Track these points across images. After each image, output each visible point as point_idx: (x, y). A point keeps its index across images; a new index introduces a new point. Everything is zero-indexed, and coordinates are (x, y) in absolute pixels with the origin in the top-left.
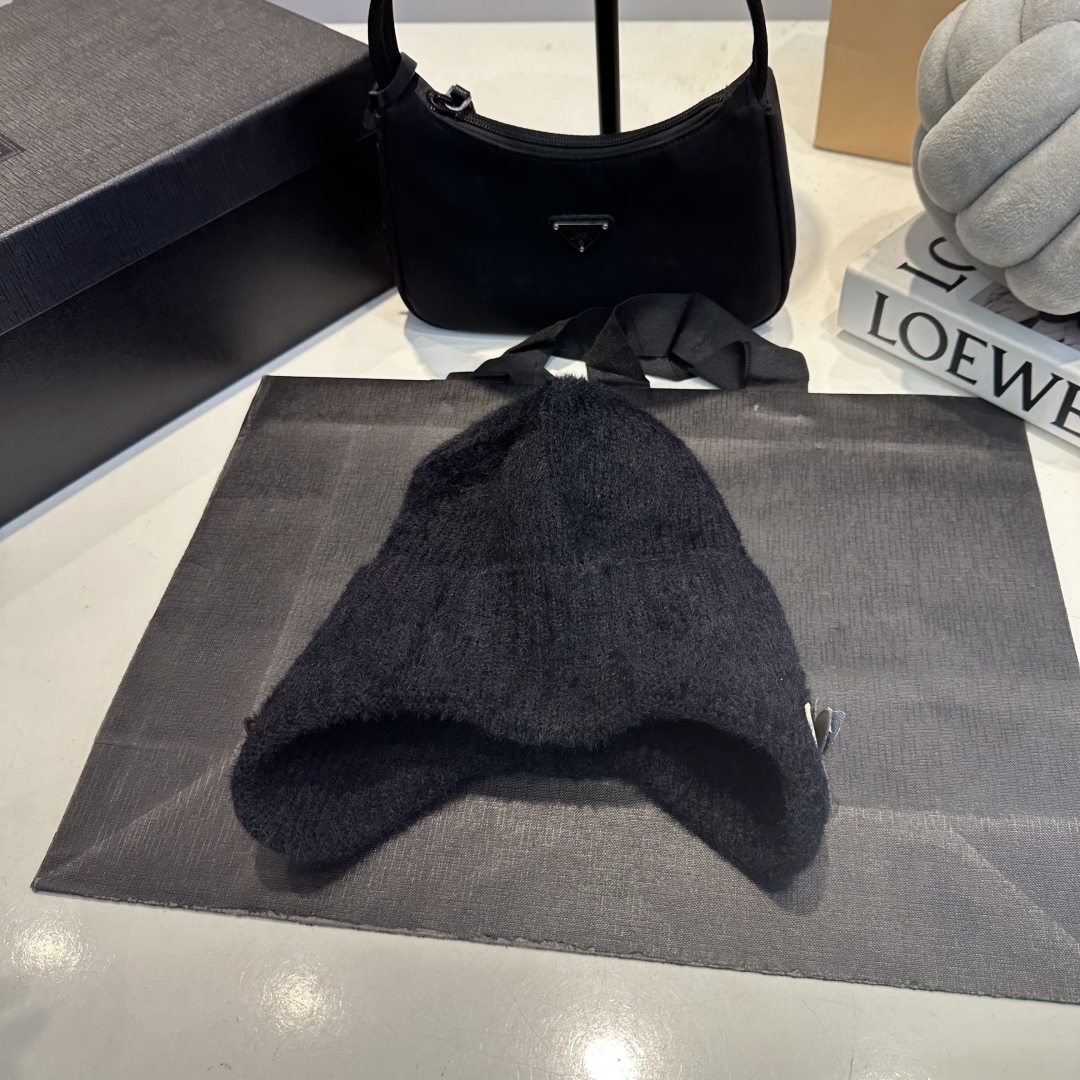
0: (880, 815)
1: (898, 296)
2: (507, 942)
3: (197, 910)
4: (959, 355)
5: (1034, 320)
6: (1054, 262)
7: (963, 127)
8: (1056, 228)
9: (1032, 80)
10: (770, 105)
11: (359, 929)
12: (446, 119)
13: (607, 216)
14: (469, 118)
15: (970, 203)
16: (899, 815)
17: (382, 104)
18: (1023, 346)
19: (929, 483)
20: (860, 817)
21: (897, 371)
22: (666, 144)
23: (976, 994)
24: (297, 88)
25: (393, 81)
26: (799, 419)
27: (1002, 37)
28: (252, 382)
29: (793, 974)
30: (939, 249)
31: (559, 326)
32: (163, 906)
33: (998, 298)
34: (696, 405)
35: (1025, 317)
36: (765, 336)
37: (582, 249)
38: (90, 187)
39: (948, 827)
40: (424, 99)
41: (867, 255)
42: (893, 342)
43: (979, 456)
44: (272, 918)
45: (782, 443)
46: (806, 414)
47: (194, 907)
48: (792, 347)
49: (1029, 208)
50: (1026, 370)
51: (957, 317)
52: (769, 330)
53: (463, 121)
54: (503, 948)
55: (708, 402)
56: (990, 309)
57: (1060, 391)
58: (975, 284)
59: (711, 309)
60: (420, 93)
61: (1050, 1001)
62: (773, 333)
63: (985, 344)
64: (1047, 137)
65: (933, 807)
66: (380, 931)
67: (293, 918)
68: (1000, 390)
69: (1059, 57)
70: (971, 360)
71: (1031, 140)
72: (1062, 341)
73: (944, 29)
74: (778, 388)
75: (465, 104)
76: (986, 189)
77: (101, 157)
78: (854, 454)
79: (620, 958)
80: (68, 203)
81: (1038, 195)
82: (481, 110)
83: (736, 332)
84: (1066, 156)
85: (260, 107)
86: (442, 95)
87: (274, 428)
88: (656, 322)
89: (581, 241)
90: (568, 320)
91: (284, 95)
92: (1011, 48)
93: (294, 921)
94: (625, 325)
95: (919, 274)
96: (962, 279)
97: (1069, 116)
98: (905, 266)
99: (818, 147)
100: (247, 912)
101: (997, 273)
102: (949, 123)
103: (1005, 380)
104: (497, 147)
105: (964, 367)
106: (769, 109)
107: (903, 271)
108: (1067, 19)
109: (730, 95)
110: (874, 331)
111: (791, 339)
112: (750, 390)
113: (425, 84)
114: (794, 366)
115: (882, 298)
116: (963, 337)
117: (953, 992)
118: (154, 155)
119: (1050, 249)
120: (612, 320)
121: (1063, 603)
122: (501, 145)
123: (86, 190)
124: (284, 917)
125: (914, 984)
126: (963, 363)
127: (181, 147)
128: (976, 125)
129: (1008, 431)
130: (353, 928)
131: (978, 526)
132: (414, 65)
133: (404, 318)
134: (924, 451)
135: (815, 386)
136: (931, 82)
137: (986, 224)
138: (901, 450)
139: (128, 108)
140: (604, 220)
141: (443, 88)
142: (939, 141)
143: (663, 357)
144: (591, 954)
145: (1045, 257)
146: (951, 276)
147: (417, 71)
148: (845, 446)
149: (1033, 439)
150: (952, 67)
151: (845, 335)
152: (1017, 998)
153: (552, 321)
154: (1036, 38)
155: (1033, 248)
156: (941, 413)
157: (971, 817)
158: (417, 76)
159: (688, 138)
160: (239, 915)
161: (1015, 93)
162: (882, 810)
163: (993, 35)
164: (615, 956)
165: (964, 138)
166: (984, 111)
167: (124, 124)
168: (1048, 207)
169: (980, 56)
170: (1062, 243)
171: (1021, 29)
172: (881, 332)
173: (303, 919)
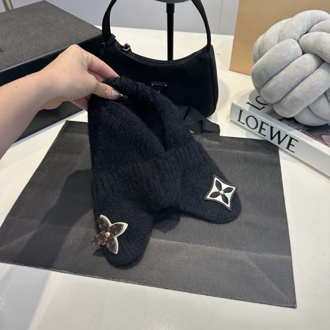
0: (227, 251)
1: (246, 111)
2: (118, 280)
3: (30, 267)
4: (261, 128)
5: (282, 119)
6: (285, 103)
7: (262, 65)
8: (286, 94)
9: (280, 53)
10: (211, 55)
11: (76, 275)
12: (123, 52)
13: (166, 83)
14: (130, 53)
15: (264, 86)
16: (232, 251)
17: (105, 46)
18: (279, 126)
19: (250, 162)
20: (221, 251)
21: (245, 132)
22: (183, 64)
23: (249, 301)
25: (108, 41)
26: (217, 143)
27: (273, 42)
28: (63, 122)
29: (198, 293)
30: (258, 99)
32: (20, 265)
33: (273, 113)
35: (280, 118)
36: (210, 120)
38: (21, 63)
39: (245, 255)
40: (117, 46)
41: (238, 99)
42: (244, 124)
43: (265, 156)
44: (51, 270)
45: (211, 149)
46: (218, 141)
48: (217, 123)
49: (278, 87)
50: (279, 133)
51: (261, 118)
52: (211, 118)
53: (128, 53)
54: (117, 282)
56: (270, 116)
57: (288, 139)
58: (267, 109)
59: (195, 112)
60: (116, 45)
61: (269, 304)
62: (212, 119)
63: (268, 125)
64: (284, 69)
65: (242, 249)
66: (82, 275)
67: (57, 270)
68: (272, 138)
69: (287, 48)
70: (264, 129)
71: (279, 69)
72: (289, 125)
73: (260, 39)
74: (211, 134)
75: (128, 49)
76: (268, 82)
77: (25, 55)
78: (230, 153)
79: (150, 286)
80: (14, 66)
81: (281, 84)
82: (133, 51)
83: (201, 118)
84: (288, 74)
86: (122, 46)
87: (68, 135)
89: (159, 89)
92: (275, 45)
93: (58, 271)
95: (252, 105)
96: (264, 107)
97: (290, 64)
98: (248, 103)
99: (230, 70)
100: (44, 268)
101: (272, 105)
102: (258, 63)
103: (273, 136)
104: (137, 61)
106: (211, 56)
107: (248, 104)
108: (290, 38)
109: (200, 52)
110: (239, 120)
111: (217, 121)
112: (204, 134)
113: (118, 42)
114: (216, 128)
115: (241, 111)
116: (262, 123)
117: (242, 301)
118: (40, 55)
119: (284, 99)
121: (284, 197)
122: (138, 61)
123: (19, 63)
124: (55, 270)
126: (262, 130)
127: (48, 54)
128: (265, 64)
129: (274, 150)
130: (74, 274)
131: (262, 175)
132: (115, 37)
134: (249, 153)
135: (222, 134)
136: (256, 52)
137: (267, 91)
138: (243, 153)
139: (34, 42)
141: (123, 44)
142: (256, 68)
144: (141, 285)
145: (283, 101)
146: (260, 106)
147: (116, 39)
148: (229, 151)
149: (281, 153)
150: (261, 49)
151: (232, 121)
152: (260, 303)
154: (282, 42)
155: (280, 98)
156: (256, 144)
157: (252, 253)
158: (116, 40)
159: (189, 63)
160: (42, 269)
161: (275, 56)
162: (227, 249)
163: (271, 41)
164: (148, 286)
165: (262, 68)
166: (267, 61)
167: (33, 47)
168: (283, 87)
169: (267, 46)
170: (287, 97)
171: (279, 39)
172: (241, 121)
173: (60, 271)
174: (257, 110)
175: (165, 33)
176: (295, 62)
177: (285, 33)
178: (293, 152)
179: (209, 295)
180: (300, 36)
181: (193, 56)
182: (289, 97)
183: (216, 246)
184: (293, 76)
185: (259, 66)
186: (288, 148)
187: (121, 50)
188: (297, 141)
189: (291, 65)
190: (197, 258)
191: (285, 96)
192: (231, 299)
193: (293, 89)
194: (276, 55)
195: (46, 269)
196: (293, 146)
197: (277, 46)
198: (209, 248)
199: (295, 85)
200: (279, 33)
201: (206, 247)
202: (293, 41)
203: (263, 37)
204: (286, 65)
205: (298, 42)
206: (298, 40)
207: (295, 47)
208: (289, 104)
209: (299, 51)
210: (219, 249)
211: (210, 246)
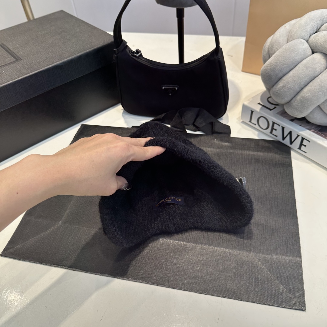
0: (236, 252)
1: (256, 111)
2: (127, 279)
3: (44, 264)
4: (273, 128)
5: (293, 119)
6: (295, 103)
7: (270, 65)
8: (295, 94)
9: (288, 53)
11: (87, 273)
12: (134, 58)
14: (141, 58)
15: (273, 86)
16: (241, 252)
17: (117, 52)
18: (290, 126)
19: (261, 163)
20: (230, 252)
21: (257, 132)
22: (192, 67)
23: (256, 303)
24: (96, 47)
25: (120, 47)
26: (227, 144)
27: (282, 42)
28: (78, 126)
29: (205, 293)
30: (270, 100)
31: (163, 115)
32: (35, 263)
33: (284, 114)
34: (199, 138)
35: (291, 119)
36: (221, 121)
37: (170, 94)
38: (37, 70)
39: (254, 256)
40: (128, 52)
41: (249, 100)
42: (255, 124)
43: (277, 157)
44: (64, 268)
45: (221, 150)
46: (229, 142)
47: (43, 263)
48: (228, 124)
49: (288, 88)
50: (290, 133)
51: (272, 117)
52: (222, 119)
53: (139, 59)
54: (126, 281)
55: (202, 137)
56: (282, 116)
57: (299, 139)
58: (278, 109)
59: (205, 113)
60: (128, 50)
61: (277, 306)
63: (279, 125)
64: (292, 69)
65: (251, 251)
66: (92, 274)
67: (69, 268)
68: (284, 138)
69: (296, 48)
70: (276, 130)
71: (287, 70)
72: (301, 125)
73: (269, 40)
75: (139, 54)
76: (277, 82)
77: (42, 63)
78: (241, 154)
79: (158, 286)
80: (31, 74)
81: (290, 84)
82: (144, 56)
83: (212, 119)
84: (297, 74)
85: (85, 52)
86: (133, 51)
88: (190, 115)
89: (170, 92)
90: (166, 113)
91: (92, 49)
92: (284, 45)
93: (70, 269)
94: (181, 116)
95: (263, 106)
96: (275, 108)
97: (299, 63)
98: (259, 104)
99: (243, 71)
100: (57, 266)
101: (283, 105)
102: (267, 64)
103: (285, 135)
104: (147, 66)
105: (274, 132)
106: (219, 59)
108: (299, 38)
109: (209, 55)
110: (250, 121)
111: (228, 122)
112: (214, 135)
113: (129, 48)
114: (228, 129)
115: (252, 112)
116: (274, 123)
118: (55, 63)
119: (294, 99)
120: (178, 114)
121: (295, 198)
122: (149, 66)
123: (36, 70)
124: (67, 268)
126: (274, 131)
127: (63, 61)
128: (274, 65)
129: (285, 150)
130: (85, 272)
131: (273, 175)
132: (126, 43)
133: (122, 111)
134: (261, 154)
135: (232, 135)
136: (265, 53)
137: (277, 92)
138: (254, 153)
139: (51, 50)
140: (176, 87)
141: (134, 50)
143: (192, 125)
144: (150, 284)
146: (272, 107)
147: (127, 44)
148: (239, 152)
149: (293, 153)
150: (270, 49)
151: (243, 122)
152: (268, 305)
153: (162, 114)
154: (291, 42)
155: (289, 99)
156: (267, 144)
157: (261, 254)
158: (127, 46)
159: (197, 66)
160: (55, 267)
161: (284, 57)
162: (236, 250)
163: (280, 42)
164: (156, 285)
165: (271, 68)
166: (276, 61)
167: (49, 54)
168: (293, 87)
169: (276, 47)
170: (297, 98)
171: (288, 40)
172: (252, 121)
173: (72, 269)
174: (268, 111)
175: (176, 37)
176: (304, 62)
177: (294, 33)
178: (306, 152)
179: (217, 296)
180: (309, 36)
181: (202, 59)
182: (299, 97)
183: (224, 247)
184: (302, 76)
185: (268, 67)
186: (300, 148)
187: (132, 55)
188: (309, 141)
189: (300, 65)
190: (205, 259)
191: (295, 97)
192: (239, 300)
193: (302, 89)
194: (284, 55)
195: (59, 267)
196: (305, 146)
197: (286, 46)
199: (304, 85)
200: (288, 33)
201: (214, 248)
202: (301, 41)
203: (273, 38)
204: (295, 64)
205: (307, 41)
206: (307, 40)
207: (304, 47)
208: (299, 104)
209: (308, 51)
210: (227, 250)
211: (218, 247)
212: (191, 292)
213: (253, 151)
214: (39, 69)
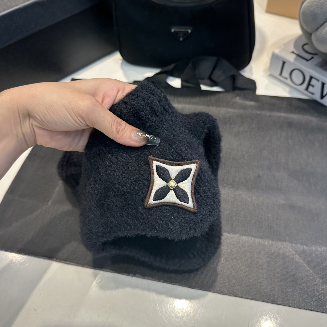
0: (267, 242)
1: (290, 62)
2: (133, 276)
4: (309, 84)
15: (317, 29)
16: (273, 242)
19: (295, 128)
20: (260, 242)
21: (287, 89)
23: (294, 308)
26: (252, 103)
29: (231, 295)
30: (306, 47)
31: (172, 66)
32: (20, 254)
34: (217, 96)
36: (243, 74)
37: (181, 39)
38: (12, 8)
39: (290, 248)
41: (280, 47)
42: (286, 79)
43: (313, 120)
44: (55, 261)
45: (245, 111)
46: (254, 101)
51: (310, 70)
52: (244, 72)
55: (221, 95)
56: (322, 68)
58: (317, 60)
59: (225, 63)
63: (318, 80)
65: (285, 241)
67: (62, 261)
70: (313, 86)
74: (246, 92)
78: (270, 116)
83: (233, 72)
88: (206, 66)
90: (176, 64)
94: (195, 67)
95: (298, 55)
96: (312, 58)
98: (293, 52)
99: (267, 12)
100: (47, 258)
103: (324, 94)
105: (310, 88)
107: (292, 54)
110: (281, 74)
111: (251, 75)
112: (236, 92)
114: (252, 84)
115: (284, 63)
116: (311, 78)
117: (286, 306)
120: (190, 65)
125: (272, 302)
133: (120, 62)
134: (295, 117)
135: (258, 92)
137: (323, 36)
138: (286, 115)
140: (189, 29)
142: (308, 5)
143: (207, 79)
144: (161, 282)
146: (308, 56)
148: (268, 113)
151: (271, 76)
156: (301, 104)
157: (299, 245)
162: (267, 240)
164: (170, 284)
165: (318, 4)
172: (283, 74)
173: (65, 262)
174: (304, 61)
179: (245, 298)
183: (252, 236)
185: (314, 2)
190: (229, 251)
192: (272, 304)
195: (49, 259)
198: (245, 238)
201: (240, 237)
210: (257, 240)
211: (245, 235)
212: (213, 292)
213: (285, 112)
214: (14, 7)
